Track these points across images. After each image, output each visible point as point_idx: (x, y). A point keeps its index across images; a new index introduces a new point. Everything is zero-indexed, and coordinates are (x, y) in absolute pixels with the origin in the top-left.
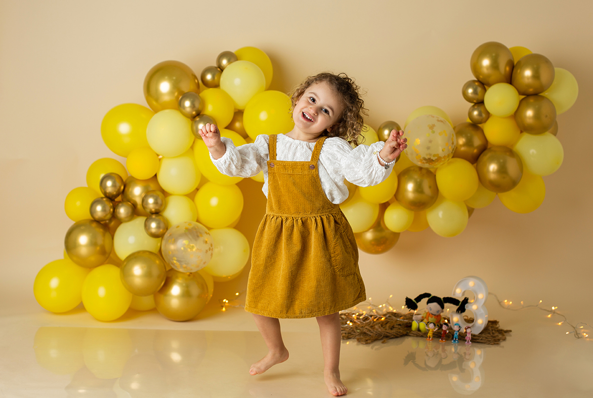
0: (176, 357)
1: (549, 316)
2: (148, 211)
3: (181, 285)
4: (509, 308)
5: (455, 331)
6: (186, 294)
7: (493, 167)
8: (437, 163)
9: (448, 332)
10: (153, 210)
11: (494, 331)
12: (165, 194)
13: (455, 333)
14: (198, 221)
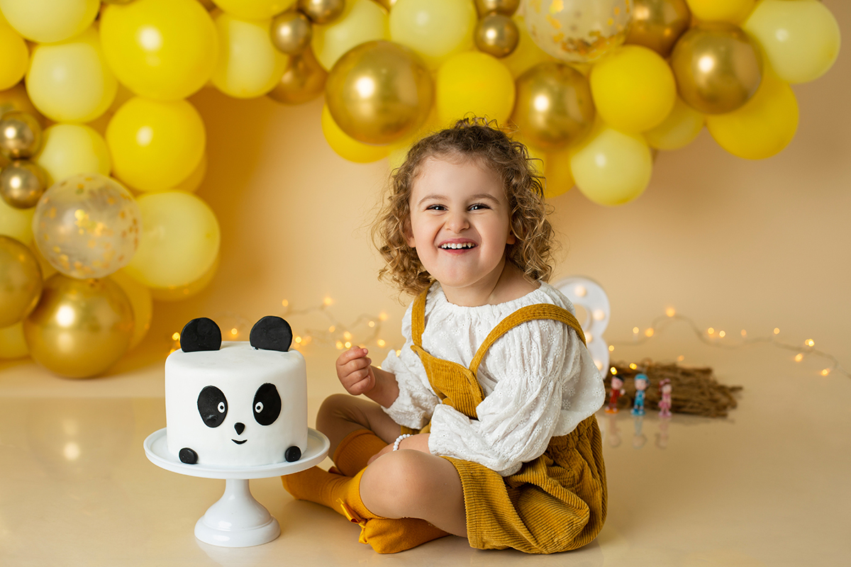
0: (71, 451)
1: (799, 358)
2: (6, 154)
3: (76, 305)
4: (718, 344)
5: (636, 391)
6: (87, 322)
7: (706, 64)
8: (595, 51)
9: (623, 392)
10: (16, 152)
11: (712, 390)
12: (45, 122)
13: (638, 394)
14: (112, 175)
